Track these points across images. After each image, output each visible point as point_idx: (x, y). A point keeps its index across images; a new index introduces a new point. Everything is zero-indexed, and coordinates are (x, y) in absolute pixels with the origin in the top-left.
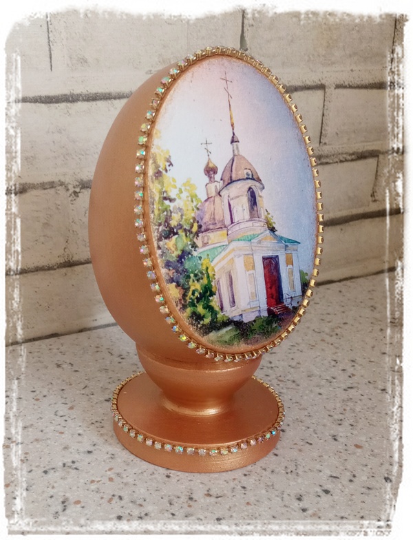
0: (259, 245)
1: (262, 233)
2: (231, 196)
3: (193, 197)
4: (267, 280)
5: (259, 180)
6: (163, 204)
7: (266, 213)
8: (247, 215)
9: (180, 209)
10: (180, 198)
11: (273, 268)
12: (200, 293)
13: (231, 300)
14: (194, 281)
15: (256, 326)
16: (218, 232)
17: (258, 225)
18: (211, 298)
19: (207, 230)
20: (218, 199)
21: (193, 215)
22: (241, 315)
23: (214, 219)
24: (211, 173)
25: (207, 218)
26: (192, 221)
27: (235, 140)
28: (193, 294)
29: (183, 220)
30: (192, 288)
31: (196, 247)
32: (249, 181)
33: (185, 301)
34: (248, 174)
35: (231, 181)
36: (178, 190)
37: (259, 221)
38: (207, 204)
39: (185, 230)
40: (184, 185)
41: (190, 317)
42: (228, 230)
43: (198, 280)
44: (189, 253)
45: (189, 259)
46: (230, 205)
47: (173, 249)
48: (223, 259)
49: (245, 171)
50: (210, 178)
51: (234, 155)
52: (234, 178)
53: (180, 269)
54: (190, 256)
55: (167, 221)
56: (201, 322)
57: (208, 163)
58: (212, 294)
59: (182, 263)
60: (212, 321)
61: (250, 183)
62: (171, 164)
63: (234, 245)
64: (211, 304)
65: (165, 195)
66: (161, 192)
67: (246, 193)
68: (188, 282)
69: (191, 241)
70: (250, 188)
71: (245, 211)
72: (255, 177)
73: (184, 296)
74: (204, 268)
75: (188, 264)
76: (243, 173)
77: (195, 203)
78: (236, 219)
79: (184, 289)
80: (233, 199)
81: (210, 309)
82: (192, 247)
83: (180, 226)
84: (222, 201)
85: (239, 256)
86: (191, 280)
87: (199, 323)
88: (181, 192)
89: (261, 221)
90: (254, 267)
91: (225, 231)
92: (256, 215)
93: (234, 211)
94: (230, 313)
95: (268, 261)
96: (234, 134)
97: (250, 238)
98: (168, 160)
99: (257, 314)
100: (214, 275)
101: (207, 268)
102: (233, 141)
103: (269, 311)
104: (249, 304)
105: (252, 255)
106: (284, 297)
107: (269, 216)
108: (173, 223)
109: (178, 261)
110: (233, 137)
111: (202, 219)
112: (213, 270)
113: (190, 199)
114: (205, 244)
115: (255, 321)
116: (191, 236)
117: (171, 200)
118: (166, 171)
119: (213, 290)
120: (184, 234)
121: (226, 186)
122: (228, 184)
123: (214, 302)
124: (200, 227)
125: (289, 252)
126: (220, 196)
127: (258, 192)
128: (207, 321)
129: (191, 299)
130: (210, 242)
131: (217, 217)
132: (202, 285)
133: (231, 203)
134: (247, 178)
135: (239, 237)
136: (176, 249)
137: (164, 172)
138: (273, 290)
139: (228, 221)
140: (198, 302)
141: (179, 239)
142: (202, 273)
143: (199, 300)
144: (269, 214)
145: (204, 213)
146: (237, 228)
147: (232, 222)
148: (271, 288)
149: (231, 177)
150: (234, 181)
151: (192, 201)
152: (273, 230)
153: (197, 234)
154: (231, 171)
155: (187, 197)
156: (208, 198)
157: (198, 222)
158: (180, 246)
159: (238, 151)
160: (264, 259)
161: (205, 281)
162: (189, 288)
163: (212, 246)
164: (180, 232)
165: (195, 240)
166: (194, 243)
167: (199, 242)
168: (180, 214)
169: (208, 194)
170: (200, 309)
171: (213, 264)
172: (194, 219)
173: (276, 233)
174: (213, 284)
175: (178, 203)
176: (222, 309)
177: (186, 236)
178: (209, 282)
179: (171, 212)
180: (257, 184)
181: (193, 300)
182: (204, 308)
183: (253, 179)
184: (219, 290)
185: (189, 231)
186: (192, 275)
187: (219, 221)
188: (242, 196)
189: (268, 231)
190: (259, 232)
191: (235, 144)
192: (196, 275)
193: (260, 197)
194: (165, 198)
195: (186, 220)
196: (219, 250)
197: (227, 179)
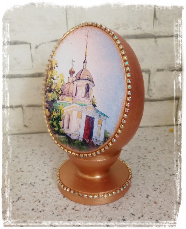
0: (86, 110)
1: (88, 105)
2: (78, 85)
4: (86, 126)
6: (51, 80)
7: (93, 97)
8: (83, 95)
9: (56, 84)
10: (57, 79)
11: (90, 122)
12: (56, 117)
13: (68, 126)
14: (55, 112)
15: (76, 142)
16: (69, 97)
17: (88, 101)
18: (60, 121)
19: (64, 95)
21: (60, 87)
22: (70, 134)
23: (68, 91)
24: (72, 73)
26: (59, 89)
28: (54, 116)
32: (88, 81)
33: (50, 118)
34: (88, 78)
35: (79, 79)
36: (57, 76)
37: (88, 99)
38: (67, 85)
39: (56, 92)
40: (60, 75)
41: (51, 124)
42: (73, 98)
43: (56, 112)
44: (56, 101)
45: (55, 103)
46: (76, 88)
47: (50, 97)
48: (68, 108)
50: (71, 75)
52: (81, 77)
53: (51, 105)
55: (51, 86)
56: (54, 129)
57: (71, 69)
58: (61, 120)
60: (58, 130)
62: (57, 66)
63: (74, 105)
64: (59, 124)
65: (52, 77)
66: (51, 75)
67: (85, 86)
68: (53, 111)
69: (57, 96)
70: (87, 84)
71: (83, 93)
73: (50, 116)
74: (60, 109)
75: (54, 105)
76: (86, 77)
77: (62, 83)
78: (78, 95)
79: (51, 113)
80: (78, 86)
83: (55, 90)
84: (74, 86)
85: (76, 110)
86: (54, 111)
90: (81, 118)
92: (88, 97)
93: (78, 91)
95: (89, 118)
97: (82, 105)
98: (56, 64)
100: (63, 113)
101: (61, 109)
103: (84, 140)
104: (75, 131)
105: (82, 112)
107: (94, 99)
108: (53, 88)
109: (51, 102)
111: (64, 90)
112: (63, 111)
113: (61, 81)
114: (62, 100)
117: (54, 79)
118: (55, 68)
119: (61, 119)
121: (77, 80)
123: (61, 123)
124: (62, 92)
125: (101, 119)
126: (73, 83)
127: (91, 87)
128: (56, 129)
129: (52, 118)
130: (65, 100)
131: (70, 91)
132: (57, 115)
133: (77, 87)
135: (77, 103)
136: (51, 97)
137: (54, 68)
138: (88, 131)
139: (74, 94)
140: (54, 120)
141: (53, 94)
142: (58, 110)
145: (65, 88)
146: (77, 98)
147: (76, 96)
150: (81, 79)
152: (94, 106)
153: (60, 95)
154: (81, 75)
155: (60, 80)
156: (68, 83)
157: (62, 90)
158: (53, 97)
160: (87, 116)
161: (59, 114)
162: (53, 114)
163: (64, 102)
164: (54, 92)
165: (59, 97)
166: (58, 98)
168: (56, 85)
169: (68, 81)
171: (64, 109)
172: (61, 89)
173: (96, 107)
174: (62, 116)
175: (56, 81)
176: (63, 128)
177: (56, 94)
178: (61, 115)
179: (53, 84)
180: (92, 83)
182: (56, 124)
183: (90, 80)
184: (64, 120)
185: (58, 93)
186: (55, 109)
187: (70, 93)
188: (83, 86)
189: (92, 105)
190: (87, 104)
191: (85, 64)
192: (56, 110)
193: (92, 89)
195: (57, 88)
196: (68, 104)
197: (78, 77)
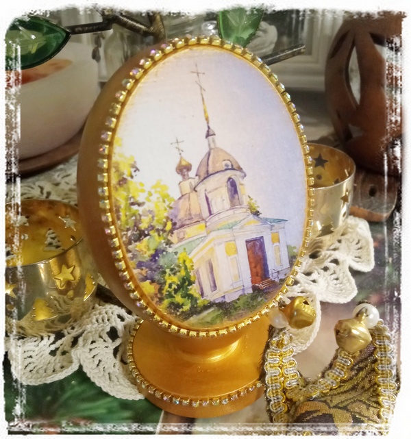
0: (242, 230)
1: (244, 219)
2: (209, 190)
3: (165, 198)
4: (252, 260)
5: (240, 169)
6: (130, 210)
7: (249, 199)
8: (227, 204)
9: (150, 212)
10: (149, 201)
11: (257, 249)
12: (178, 285)
13: (212, 285)
14: (170, 275)
15: (240, 303)
16: (195, 226)
17: (241, 211)
18: (190, 287)
19: (182, 226)
20: (193, 195)
21: (166, 214)
22: (224, 297)
23: (190, 214)
24: (185, 170)
25: (181, 215)
26: (165, 220)
27: (211, 133)
28: (170, 286)
29: (155, 221)
30: (169, 282)
31: (172, 243)
32: (228, 171)
33: (162, 294)
34: (226, 165)
35: (208, 175)
36: (147, 193)
37: (241, 208)
38: (181, 201)
39: (158, 230)
40: (154, 187)
41: (168, 308)
42: (206, 222)
43: (175, 274)
44: (164, 251)
45: (164, 256)
46: (207, 199)
47: (145, 250)
48: (202, 250)
49: (224, 163)
50: (183, 176)
51: (210, 149)
52: (211, 170)
53: (154, 267)
54: (164, 253)
55: (136, 225)
56: (181, 310)
57: (180, 162)
58: (191, 283)
59: (156, 261)
60: (193, 306)
61: (230, 174)
62: (137, 169)
63: (213, 234)
64: (190, 292)
65: (132, 200)
66: (128, 198)
67: (225, 184)
68: (163, 277)
69: (164, 239)
70: (230, 179)
71: (225, 202)
72: (235, 167)
73: (160, 290)
74: (181, 261)
75: (162, 261)
76: (221, 165)
77: (167, 203)
78: (214, 210)
79: (159, 284)
80: (210, 192)
81: (190, 297)
82: (167, 244)
83: (152, 227)
84: (198, 196)
85: (220, 244)
86: (167, 275)
87: (178, 311)
88: (150, 194)
89: (243, 208)
90: (236, 251)
91: (203, 224)
92: (238, 203)
93: (212, 203)
94: (211, 296)
95: (252, 243)
96: (209, 128)
97: (231, 226)
98: (133, 166)
99: (241, 293)
100: (193, 266)
101: (184, 261)
102: (208, 135)
103: (254, 288)
104: (232, 285)
105: (234, 240)
106: (270, 273)
107: (252, 201)
108: (143, 226)
109: (151, 260)
110: (208, 131)
111: (176, 217)
112: (191, 261)
113: (161, 200)
114: (181, 240)
115: (238, 299)
116: (165, 234)
117: (139, 205)
118: (132, 177)
119: (192, 279)
120: (156, 234)
121: (202, 180)
122: (205, 178)
123: (194, 290)
124: (174, 224)
125: (275, 231)
126: (196, 191)
127: (238, 181)
128: (187, 308)
129: (168, 291)
130: (186, 237)
131: (193, 212)
132: (178, 277)
133: (209, 196)
134: (226, 170)
135: (219, 227)
136: (149, 249)
137: (129, 178)
138: (258, 269)
139: (205, 213)
140: (175, 293)
141: (151, 240)
142: (179, 266)
143: (176, 291)
144: (252, 199)
145: (179, 210)
146: (216, 218)
147: (211, 214)
148: (255, 267)
149: (207, 171)
150: (212, 174)
151: (164, 201)
152: (256, 214)
153: (171, 232)
154: (208, 165)
155: (158, 198)
156: (183, 196)
157: (172, 220)
158: (153, 246)
159: (215, 144)
160: (247, 242)
161: (183, 273)
162: (165, 283)
163: (187, 241)
164: (151, 233)
165: (169, 238)
166: (169, 240)
167: (173, 238)
168: (151, 216)
169: (181, 192)
170: (178, 299)
171: (190, 257)
172: (167, 218)
173: (260, 216)
174: (191, 274)
175: (146, 207)
176: (202, 294)
177: (159, 235)
178: (187, 273)
179: (140, 216)
180: (238, 173)
181: (170, 293)
182: (182, 297)
183: (233, 169)
184: (199, 278)
185: (162, 230)
186: (168, 271)
187: (196, 215)
188: (221, 187)
189: (251, 216)
190: (242, 218)
191: (210, 138)
192: (172, 270)
193: (242, 184)
194: (133, 204)
195: (158, 221)
196: (198, 242)
197: (203, 175)
